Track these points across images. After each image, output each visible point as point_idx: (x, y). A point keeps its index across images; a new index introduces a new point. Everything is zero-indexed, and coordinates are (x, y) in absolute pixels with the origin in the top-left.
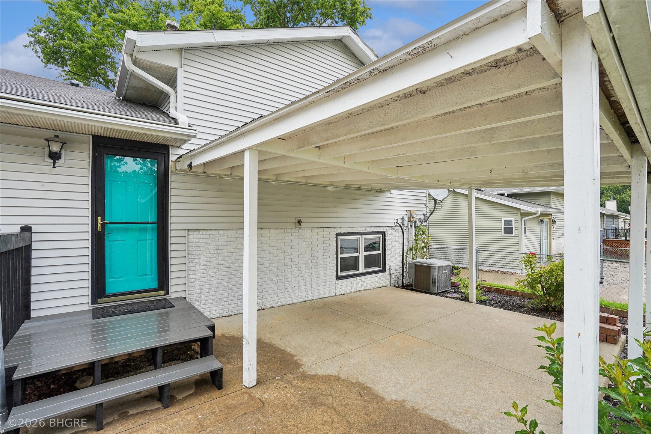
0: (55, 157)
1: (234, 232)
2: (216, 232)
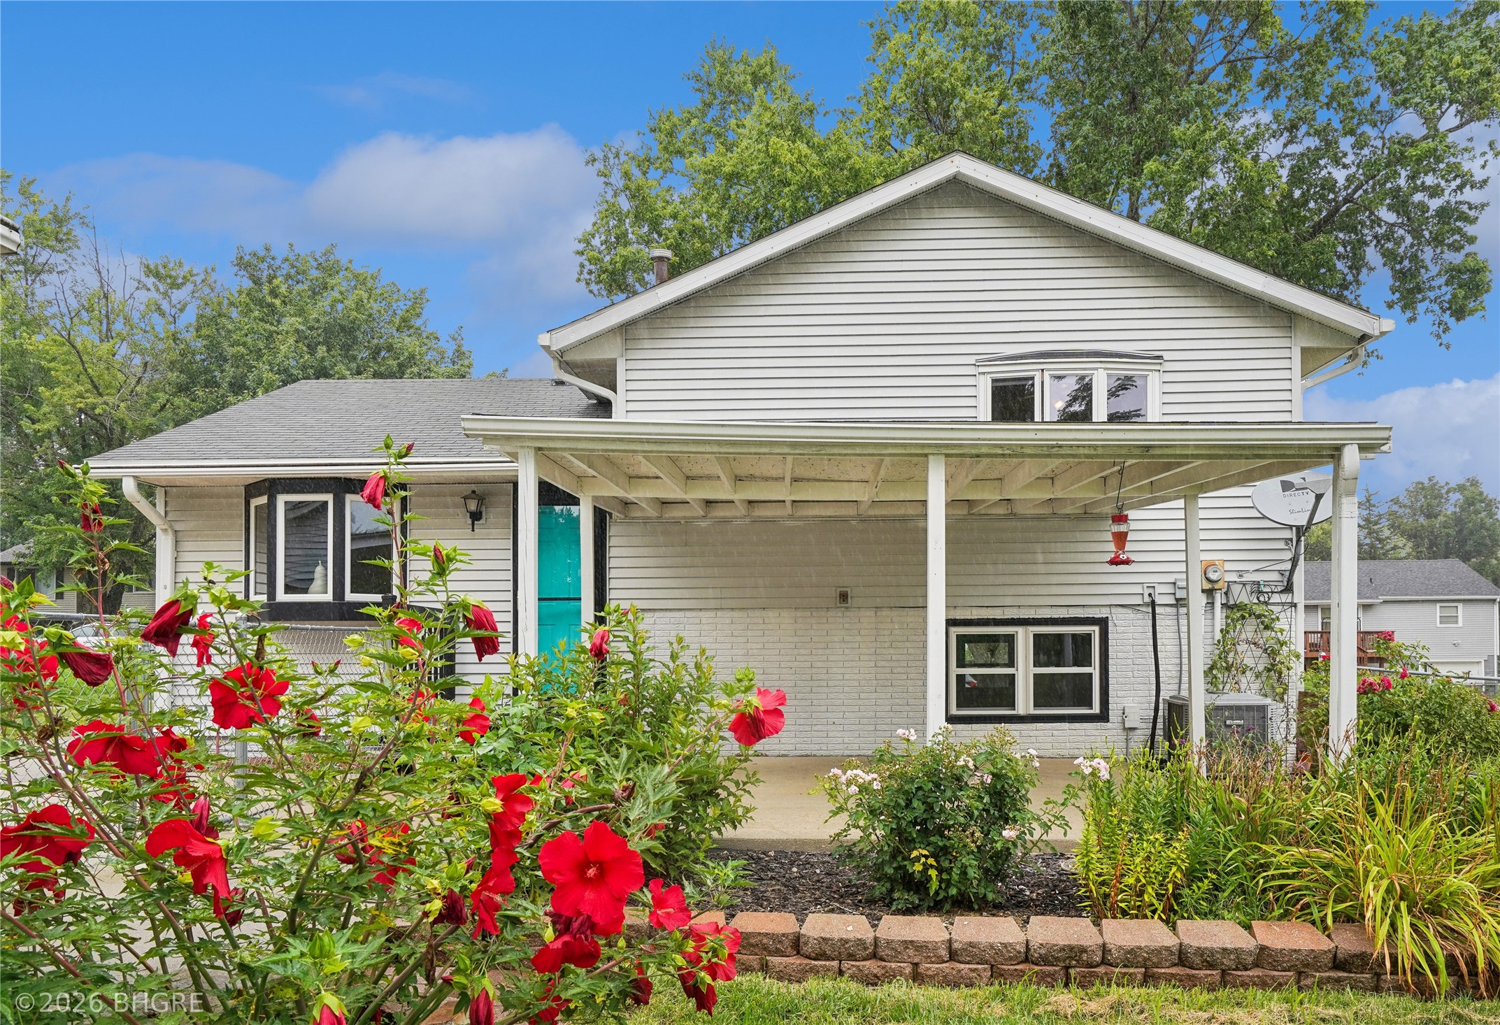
0: (476, 516)
1: (712, 614)
2: (682, 614)
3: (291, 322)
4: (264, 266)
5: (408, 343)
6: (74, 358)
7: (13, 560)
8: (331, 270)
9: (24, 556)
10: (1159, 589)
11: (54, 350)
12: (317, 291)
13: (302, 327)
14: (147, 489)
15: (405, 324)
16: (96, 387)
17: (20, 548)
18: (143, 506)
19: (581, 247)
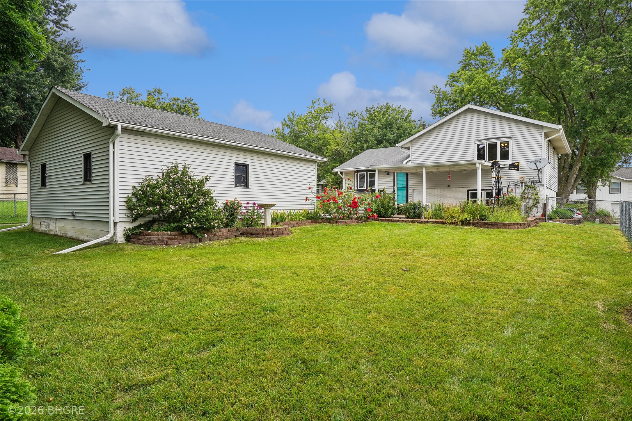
0: (388, 174)
3: (378, 124)
4: (372, 110)
5: (407, 125)
6: (334, 139)
7: (323, 183)
8: (388, 108)
9: (325, 182)
10: (511, 183)
11: (330, 137)
12: (384, 114)
13: (380, 125)
14: (341, 173)
15: (406, 119)
16: (338, 144)
17: (324, 181)
18: (341, 175)
19: (432, 108)
